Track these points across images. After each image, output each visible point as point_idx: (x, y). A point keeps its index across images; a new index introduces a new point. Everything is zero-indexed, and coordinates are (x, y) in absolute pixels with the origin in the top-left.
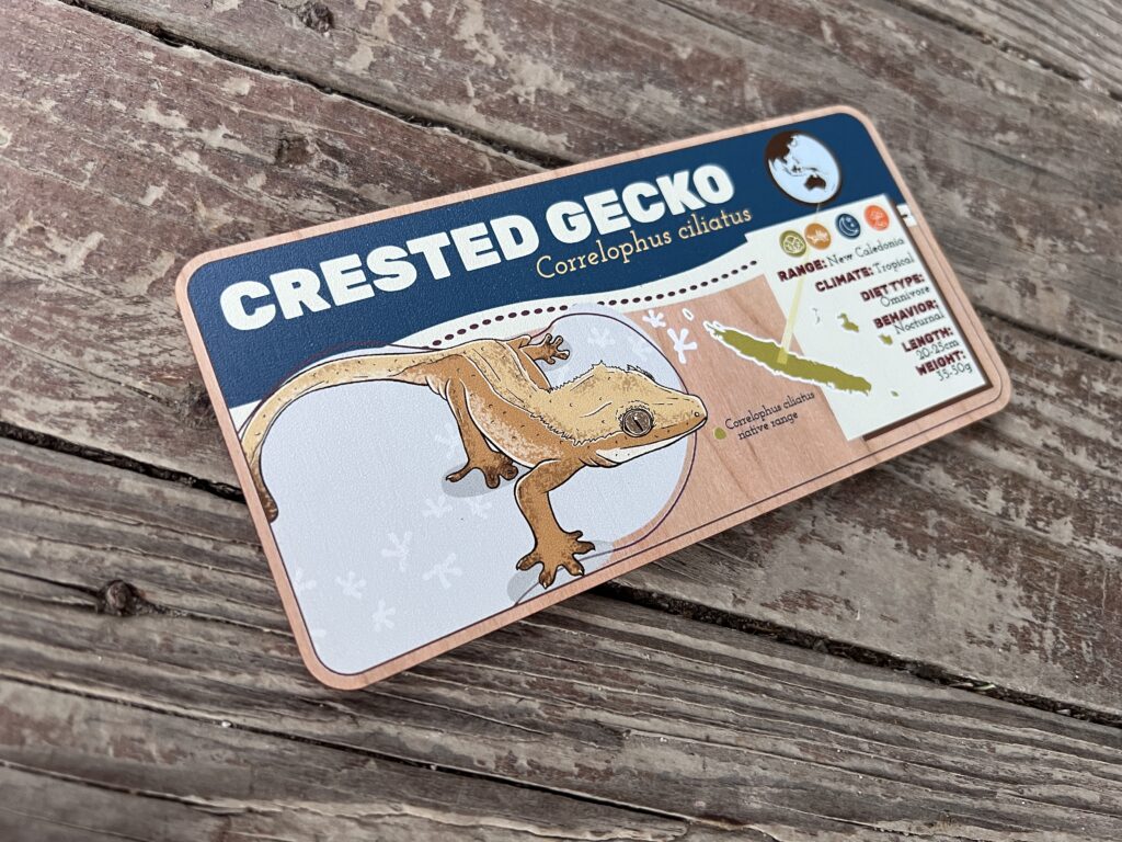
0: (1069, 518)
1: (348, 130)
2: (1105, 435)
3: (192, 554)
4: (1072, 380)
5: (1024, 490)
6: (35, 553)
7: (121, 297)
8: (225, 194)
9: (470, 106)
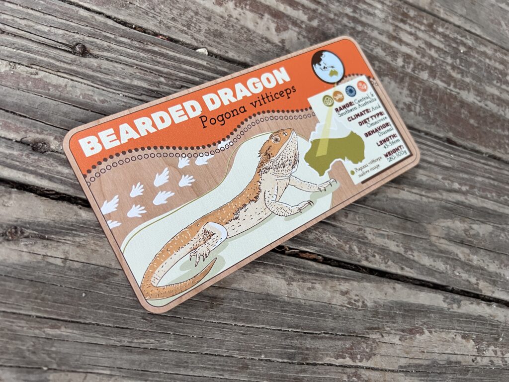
0: (427, 72)
2: (442, 46)
3: (106, 38)
4: (430, 26)
5: (411, 60)
6: (49, 31)
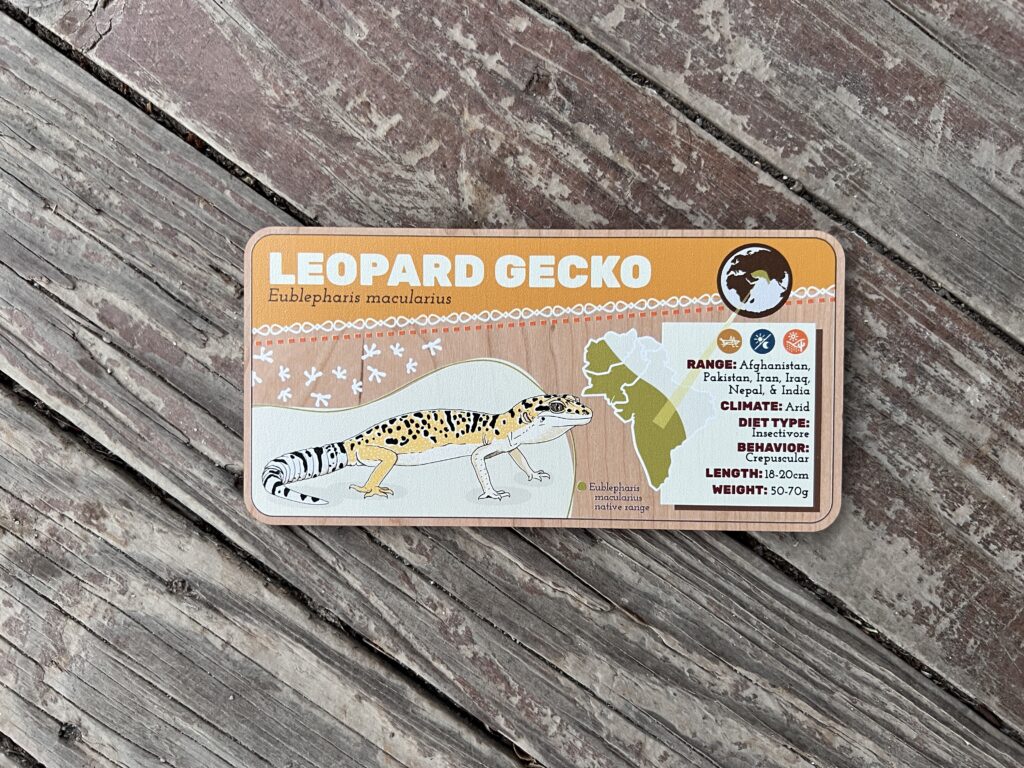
1: (583, 77)
7: (401, 163)
8: (484, 107)
9: (682, 76)
